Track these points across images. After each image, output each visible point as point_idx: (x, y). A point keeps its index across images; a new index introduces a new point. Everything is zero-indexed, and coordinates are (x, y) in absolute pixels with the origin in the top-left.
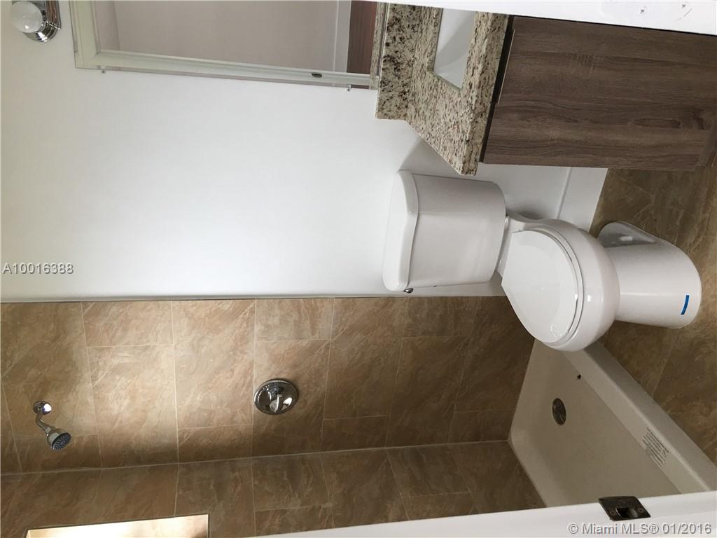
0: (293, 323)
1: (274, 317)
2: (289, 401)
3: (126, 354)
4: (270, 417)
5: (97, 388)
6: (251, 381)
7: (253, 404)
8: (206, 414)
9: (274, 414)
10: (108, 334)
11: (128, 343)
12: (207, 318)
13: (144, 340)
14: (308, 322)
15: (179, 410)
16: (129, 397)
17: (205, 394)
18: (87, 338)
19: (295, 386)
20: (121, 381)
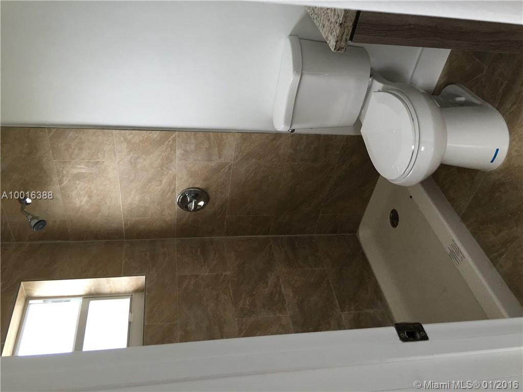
0: (204, 149)
1: (190, 145)
2: (201, 203)
3: (82, 167)
4: (188, 213)
5: (63, 189)
6: (175, 189)
7: (177, 204)
8: (143, 209)
9: (191, 211)
10: (68, 151)
11: (83, 159)
12: (141, 144)
13: (95, 157)
14: (216, 149)
15: (123, 206)
16: (87, 196)
17: (141, 196)
18: (53, 154)
19: (206, 193)
20: (80, 185)
